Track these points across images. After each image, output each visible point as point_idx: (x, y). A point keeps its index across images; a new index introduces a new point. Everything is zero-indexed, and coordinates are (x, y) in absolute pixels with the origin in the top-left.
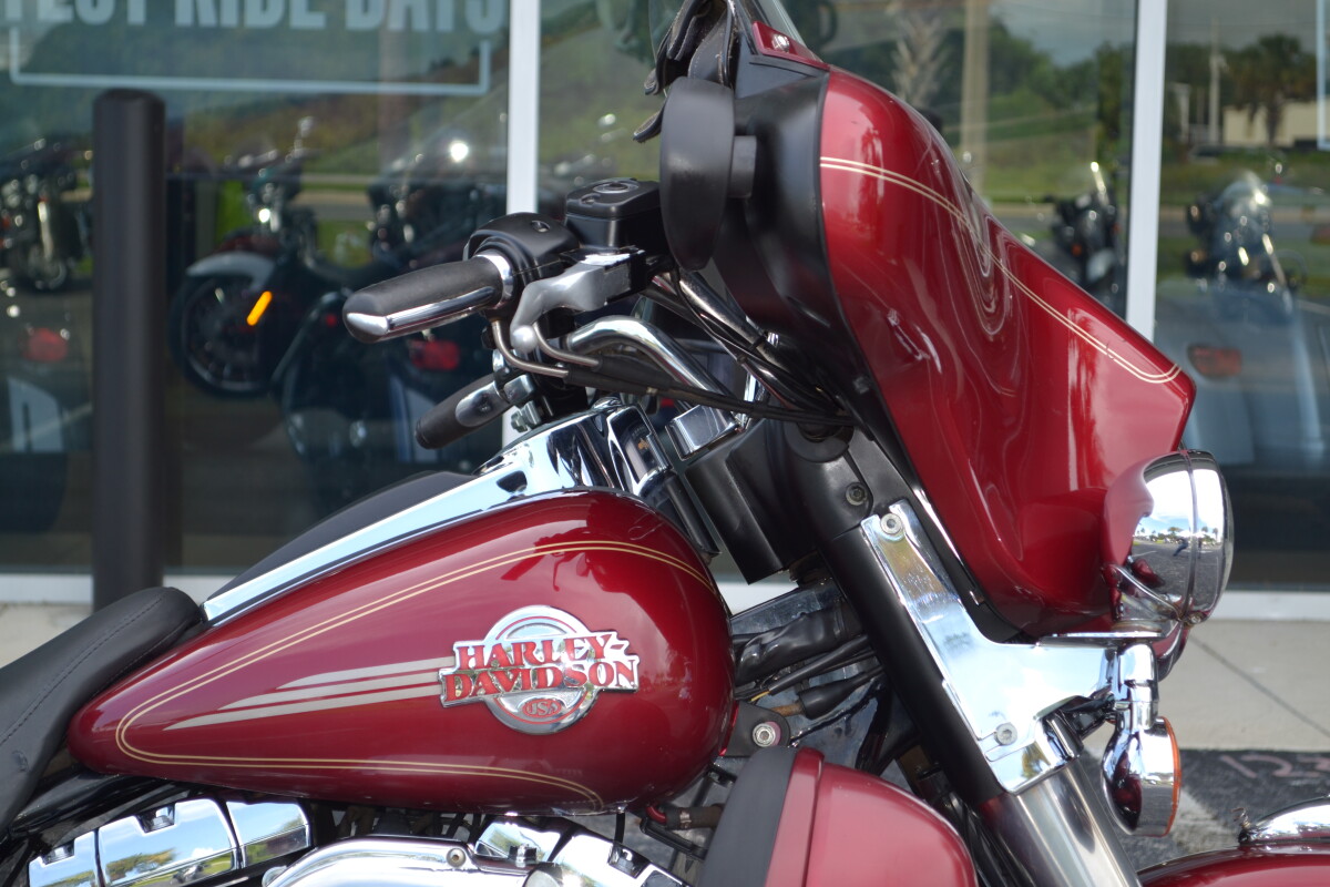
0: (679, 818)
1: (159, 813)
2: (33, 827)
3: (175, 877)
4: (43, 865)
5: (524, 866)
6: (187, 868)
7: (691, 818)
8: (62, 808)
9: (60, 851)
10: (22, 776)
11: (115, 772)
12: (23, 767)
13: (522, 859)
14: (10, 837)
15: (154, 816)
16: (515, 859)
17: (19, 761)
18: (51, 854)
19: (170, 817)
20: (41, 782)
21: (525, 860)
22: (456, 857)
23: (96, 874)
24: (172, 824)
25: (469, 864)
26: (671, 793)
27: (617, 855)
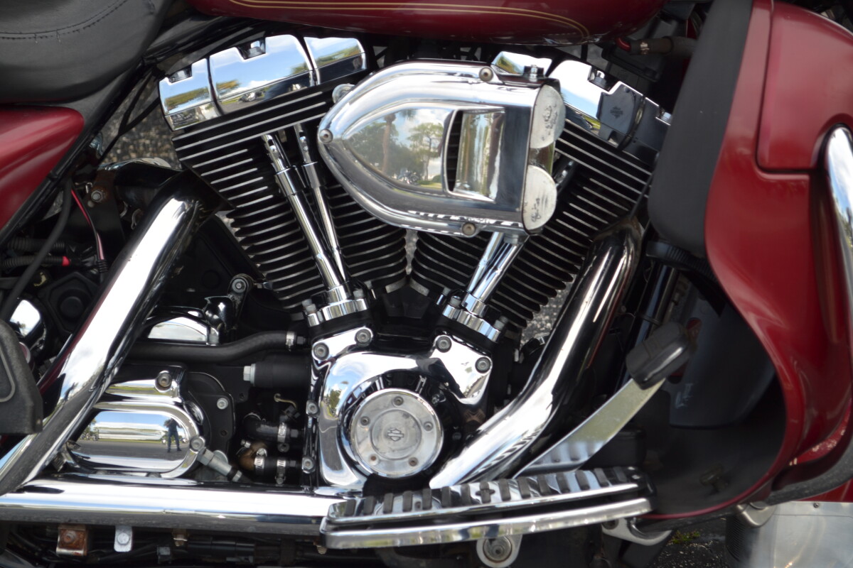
0: (640, 48)
1: (253, 45)
2: (160, 56)
3: (241, 99)
4: (170, 84)
5: (535, 81)
6: (249, 94)
7: (648, 47)
8: (179, 42)
9: (181, 74)
10: (151, 18)
11: (219, 14)
12: (152, 11)
13: (535, 75)
14: (143, 63)
15: (250, 47)
16: (529, 75)
17: (149, 6)
18: (175, 75)
19: (262, 48)
20: (165, 22)
21: (537, 77)
22: (486, 74)
23: (209, 90)
24: (264, 53)
25: (495, 79)
26: (635, 29)
27: (593, 75)
